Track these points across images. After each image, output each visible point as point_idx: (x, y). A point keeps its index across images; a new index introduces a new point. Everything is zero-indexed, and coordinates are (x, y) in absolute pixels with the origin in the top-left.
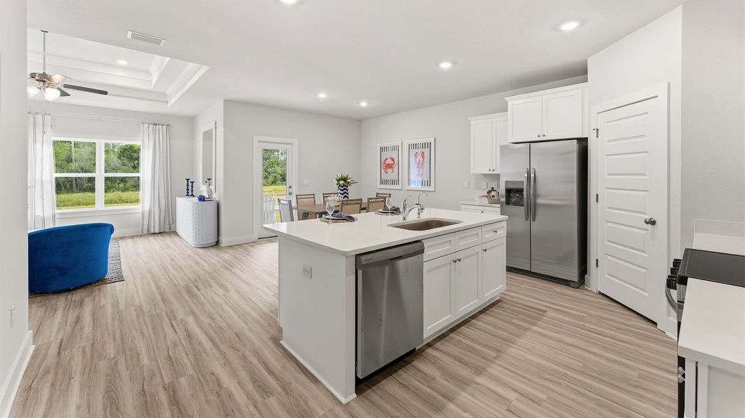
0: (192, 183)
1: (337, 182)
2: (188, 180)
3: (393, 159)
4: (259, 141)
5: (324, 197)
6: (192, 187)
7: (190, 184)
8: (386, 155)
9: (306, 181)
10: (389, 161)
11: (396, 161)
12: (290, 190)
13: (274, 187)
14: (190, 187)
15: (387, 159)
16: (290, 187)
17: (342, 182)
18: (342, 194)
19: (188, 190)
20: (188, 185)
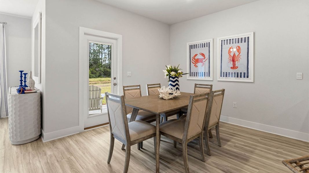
0: (25, 74)
1: (167, 73)
2: (21, 72)
3: (203, 55)
4: (85, 34)
5: (148, 88)
6: (25, 78)
7: (23, 76)
8: (194, 51)
9: (129, 73)
10: (199, 57)
11: (207, 56)
12: (115, 81)
13: (99, 79)
14: (23, 79)
15: (196, 55)
16: (115, 78)
17: (173, 73)
18: (174, 86)
19: (21, 81)
20: (21, 77)
